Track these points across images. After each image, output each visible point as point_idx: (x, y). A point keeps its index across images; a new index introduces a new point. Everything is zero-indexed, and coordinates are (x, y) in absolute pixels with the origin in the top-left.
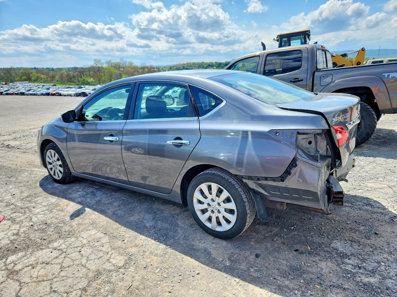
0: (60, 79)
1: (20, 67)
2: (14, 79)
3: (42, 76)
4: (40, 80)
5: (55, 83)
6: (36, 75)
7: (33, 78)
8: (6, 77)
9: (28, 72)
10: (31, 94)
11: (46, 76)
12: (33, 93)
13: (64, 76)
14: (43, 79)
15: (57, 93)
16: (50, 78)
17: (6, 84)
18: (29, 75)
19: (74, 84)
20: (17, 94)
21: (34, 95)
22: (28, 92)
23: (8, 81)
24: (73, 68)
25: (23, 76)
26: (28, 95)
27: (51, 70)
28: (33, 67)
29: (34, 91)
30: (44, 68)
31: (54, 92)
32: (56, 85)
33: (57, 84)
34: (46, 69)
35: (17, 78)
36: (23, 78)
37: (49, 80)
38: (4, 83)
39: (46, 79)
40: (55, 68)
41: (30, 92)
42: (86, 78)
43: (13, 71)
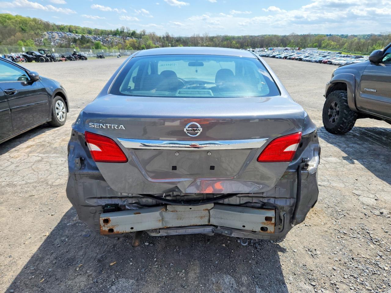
0: (348, 47)
1: (317, 34)
2: (307, 45)
3: (332, 43)
4: (329, 48)
5: (342, 51)
6: (328, 42)
7: (323, 45)
8: (302, 43)
9: (322, 39)
10: (307, 61)
11: (336, 43)
12: (309, 59)
13: (354, 44)
14: (332, 46)
15: (329, 61)
16: (339, 45)
17: (299, 49)
18: (321, 41)
19: (361, 53)
20: (297, 59)
21: (309, 61)
22: (305, 59)
23: (302, 47)
24: (369, 35)
25: (315, 43)
26: (304, 61)
27: (345, 37)
28: (329, 34)
29: (311, 58)
30: (339, 35)
31: (327, 60)
32: (341, 53)
33: (343, 52)
34: (340, 36)
35: (310, 44)
36: (315, 44)
37: (338, 47)
38: (297, 48)
39: (335, 46)
40: (349, 34)
41: (307, 59)
42: (377, 47)
43: (309, 38)
